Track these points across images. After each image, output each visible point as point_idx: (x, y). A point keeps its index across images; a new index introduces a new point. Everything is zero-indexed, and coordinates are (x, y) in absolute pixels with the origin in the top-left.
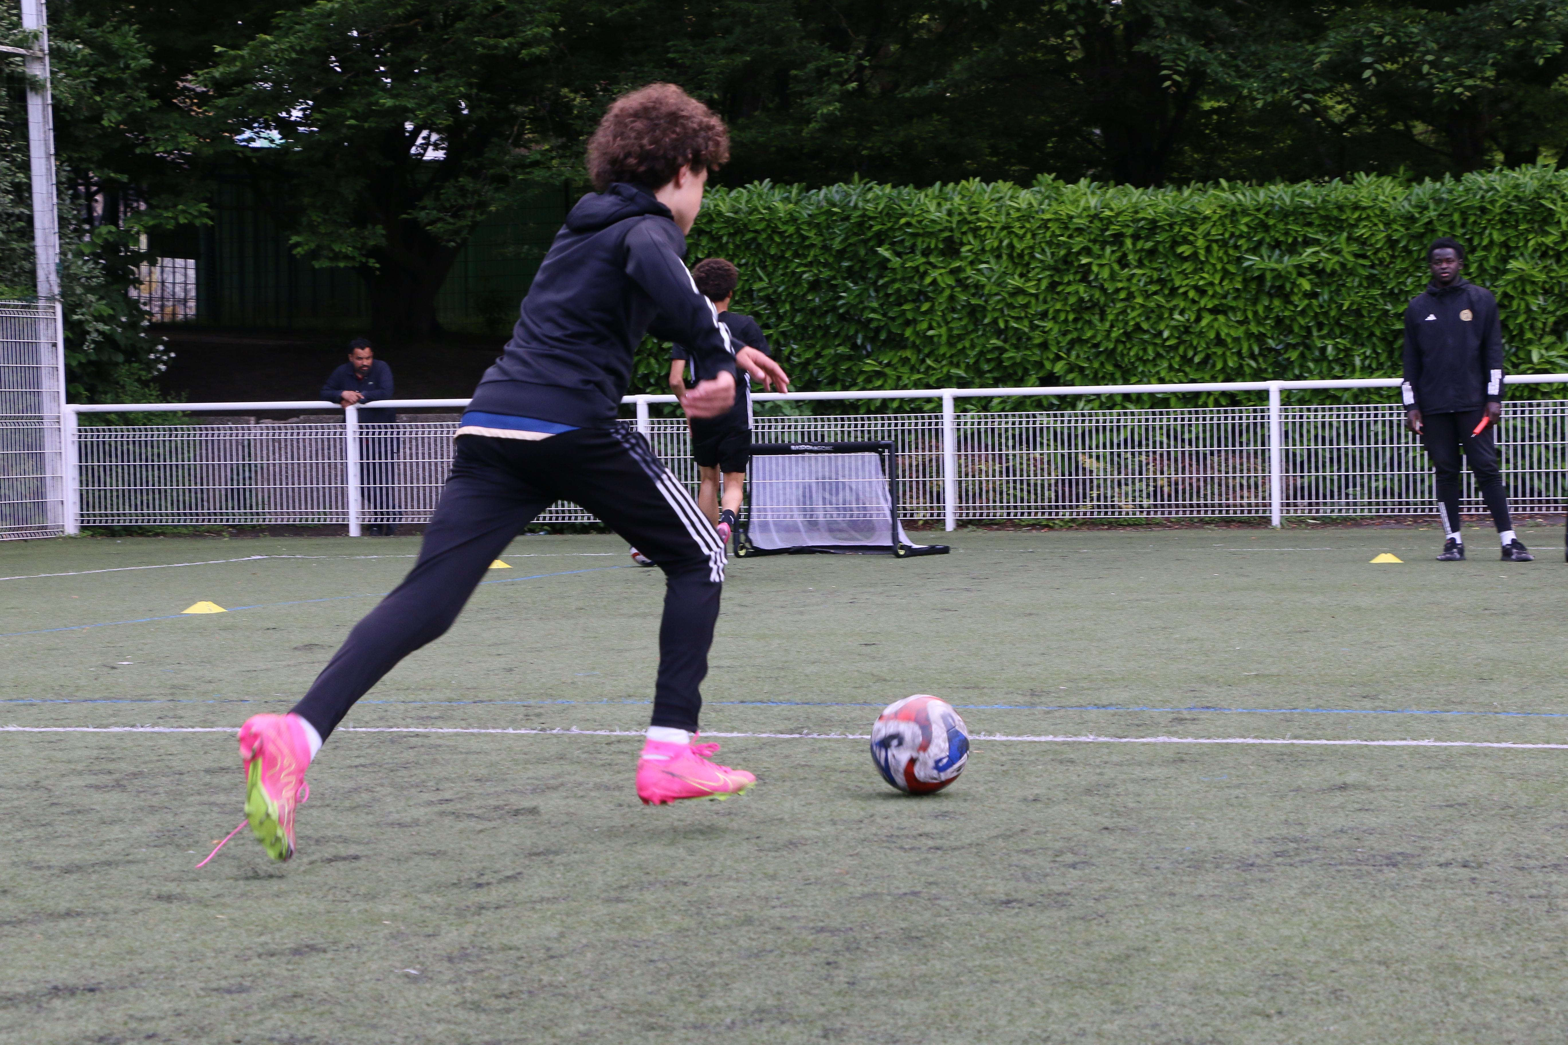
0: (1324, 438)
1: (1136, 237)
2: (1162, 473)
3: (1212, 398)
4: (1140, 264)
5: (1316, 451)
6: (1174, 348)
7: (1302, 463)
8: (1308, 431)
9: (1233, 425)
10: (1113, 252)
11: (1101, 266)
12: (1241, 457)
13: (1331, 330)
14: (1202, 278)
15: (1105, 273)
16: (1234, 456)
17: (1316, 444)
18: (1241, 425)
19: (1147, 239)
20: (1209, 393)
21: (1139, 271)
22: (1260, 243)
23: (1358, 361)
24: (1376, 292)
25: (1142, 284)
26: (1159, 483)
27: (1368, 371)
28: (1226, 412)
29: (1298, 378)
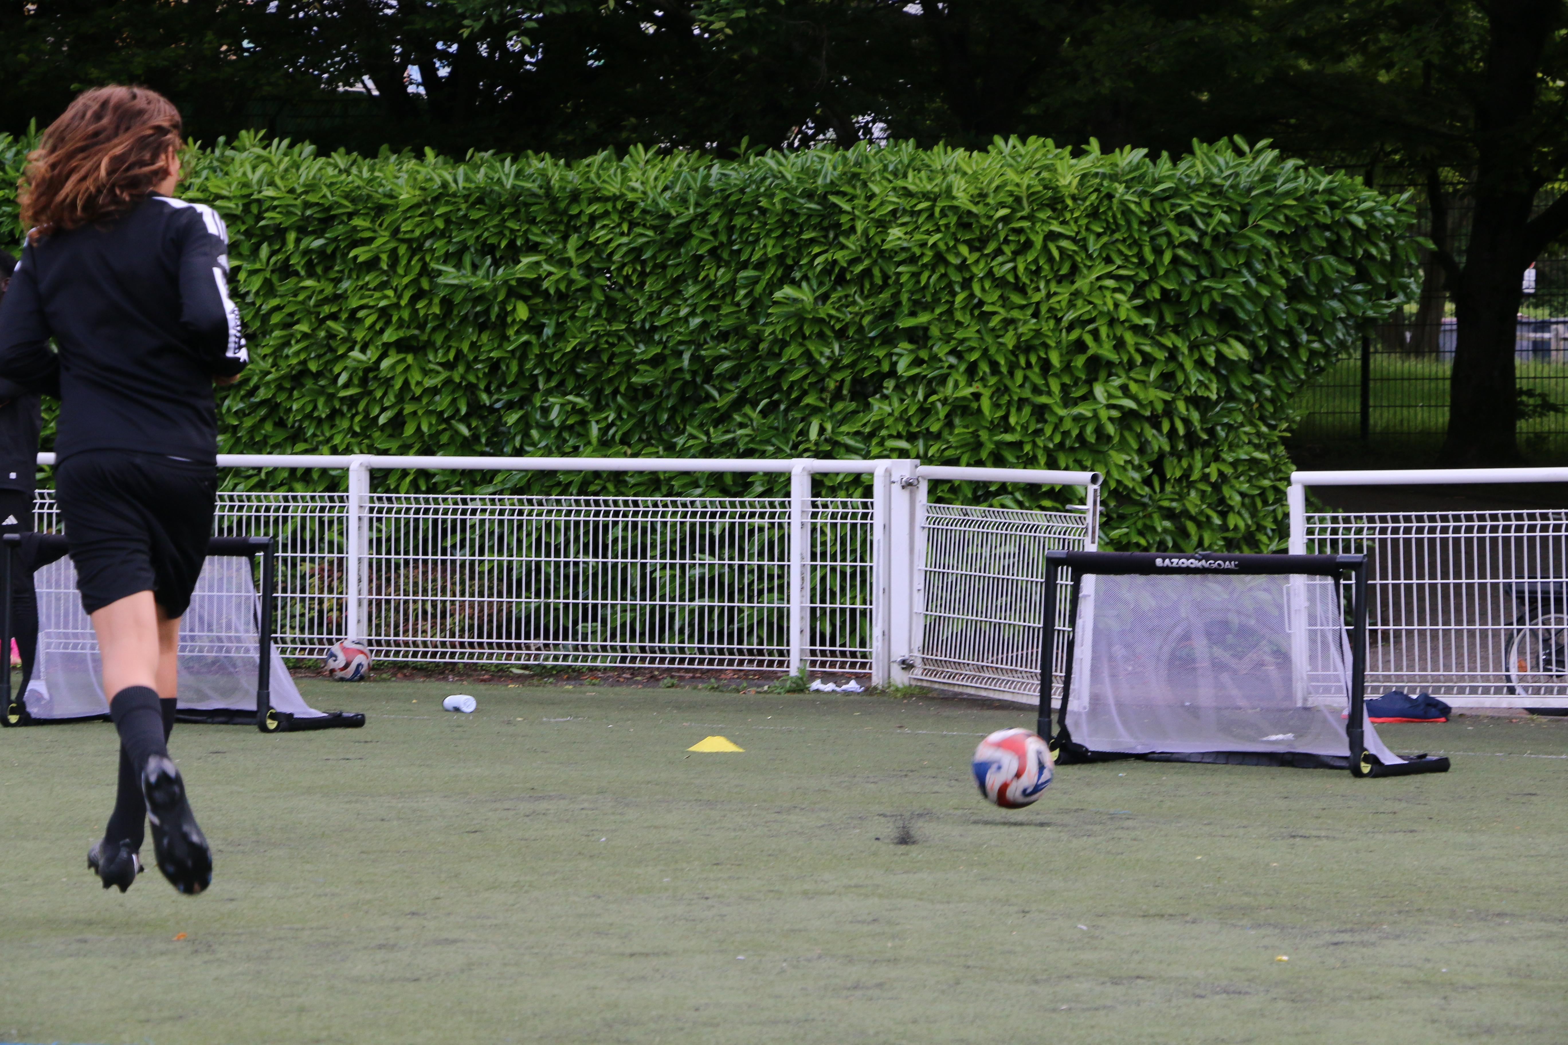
0: (548, 545)
1: (302, 231)
2: (331, 591)
3: (408, 479)
4: (311, 274)
5: (538, 564)
6: (353, 401)
7: (519, 582)
8: (529, 535)
9: (435, 521)
10: (273, 253)
11: (253, 273)
12: (444, 571)
13: (561, 383)
14: (386, 297)
15: (256, 284)
16: (434, 570)
17: (538, 554)
18: (444, 521)
19: (318, 234)
20: (405, 472)
21: (309, 283)
22: (464, 248)
23: (594, 430)
24: (619, 327)
25: (312, 302)
26: (326, 606)
27: (605, 447)
28: (427, 501)
29: (519, 452)
